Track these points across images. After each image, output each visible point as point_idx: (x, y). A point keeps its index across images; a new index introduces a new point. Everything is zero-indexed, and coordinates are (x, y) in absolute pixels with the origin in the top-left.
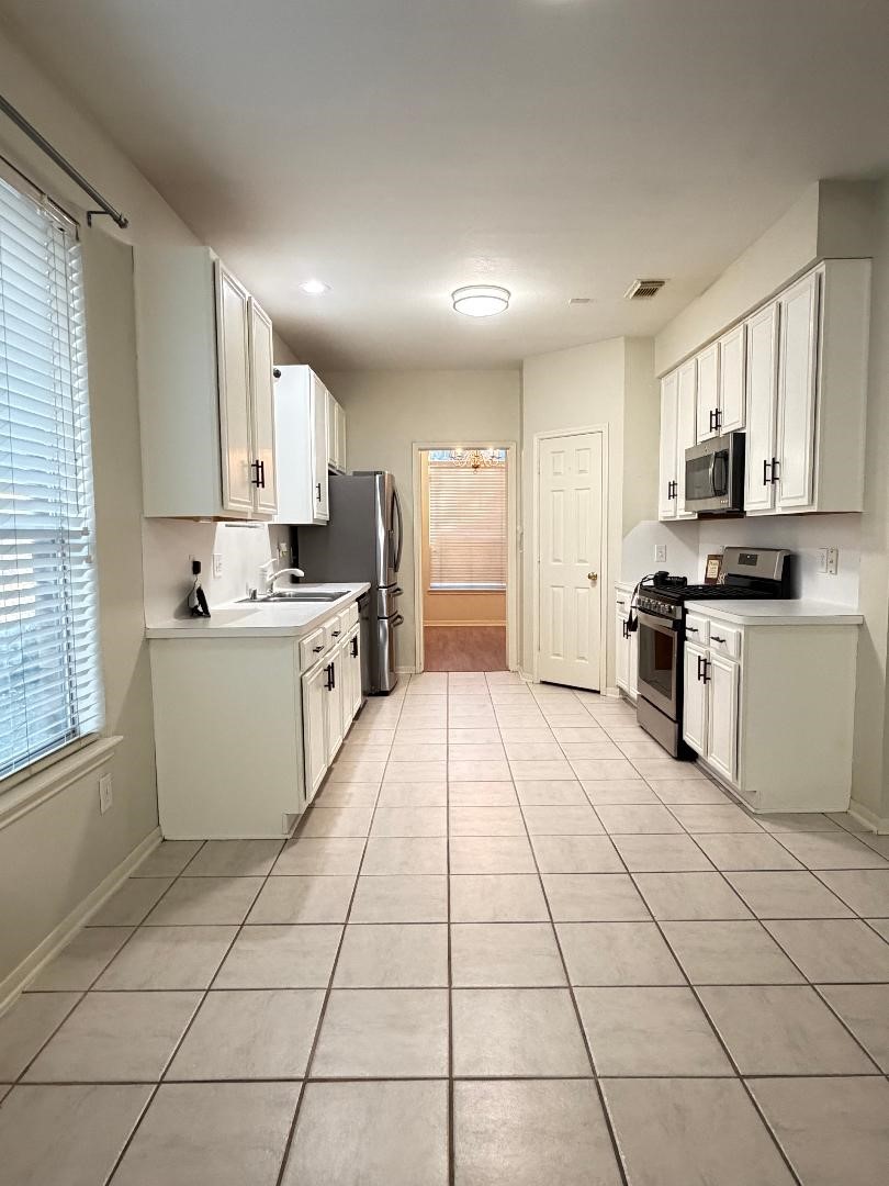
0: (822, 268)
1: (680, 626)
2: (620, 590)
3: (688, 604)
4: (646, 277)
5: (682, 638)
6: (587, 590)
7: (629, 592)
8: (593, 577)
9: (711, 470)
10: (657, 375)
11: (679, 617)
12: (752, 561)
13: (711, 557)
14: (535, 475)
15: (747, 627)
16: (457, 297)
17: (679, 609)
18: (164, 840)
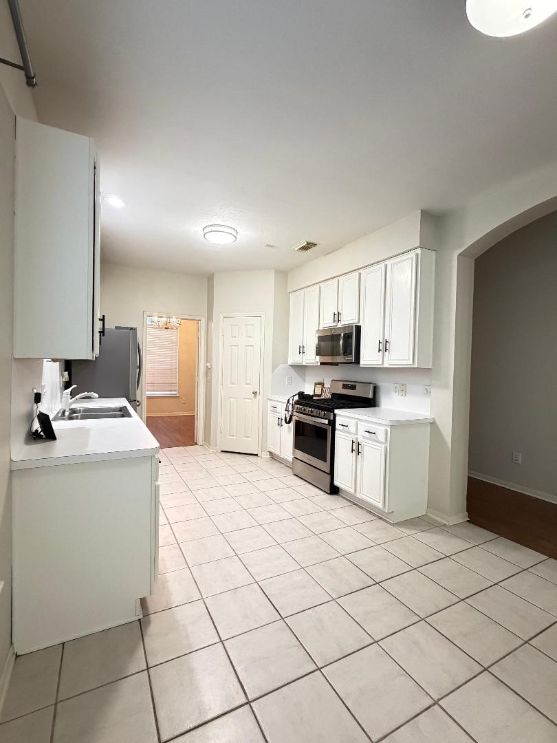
0: (419, 251)
1: (332, 423)
2: (271, 400)
3: (336, 411)
4: (309, 241)
5: (334, 430)
6: (250, 400)
7: (284, 403)
8: (255, 393)
9: (341, 342)
10: (289, 291)
11: (332, 418)
12: (353, 387)
13: (316, 384)
14: (221, 337)
15: (391, 426)
16: (206, 231)
17: (332, 414)
18: (17, 656)
